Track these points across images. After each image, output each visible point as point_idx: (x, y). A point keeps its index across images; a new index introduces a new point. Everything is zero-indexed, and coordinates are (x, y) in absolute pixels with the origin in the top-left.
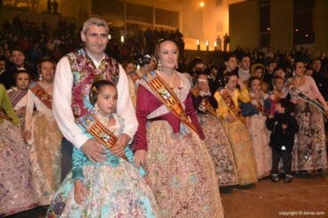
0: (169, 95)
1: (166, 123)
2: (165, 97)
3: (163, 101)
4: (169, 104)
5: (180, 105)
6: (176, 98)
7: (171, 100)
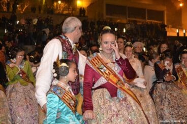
0: (105, 68)
1: (105, 90)
2: (102, 71)
3: (101, 73)
4: (106, 76)
5: (115, 75)
6: (111, 71)
7: (107, 72)
